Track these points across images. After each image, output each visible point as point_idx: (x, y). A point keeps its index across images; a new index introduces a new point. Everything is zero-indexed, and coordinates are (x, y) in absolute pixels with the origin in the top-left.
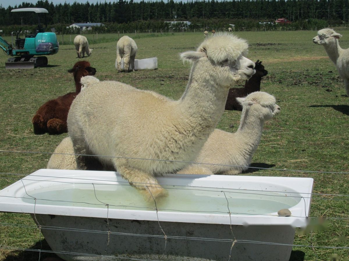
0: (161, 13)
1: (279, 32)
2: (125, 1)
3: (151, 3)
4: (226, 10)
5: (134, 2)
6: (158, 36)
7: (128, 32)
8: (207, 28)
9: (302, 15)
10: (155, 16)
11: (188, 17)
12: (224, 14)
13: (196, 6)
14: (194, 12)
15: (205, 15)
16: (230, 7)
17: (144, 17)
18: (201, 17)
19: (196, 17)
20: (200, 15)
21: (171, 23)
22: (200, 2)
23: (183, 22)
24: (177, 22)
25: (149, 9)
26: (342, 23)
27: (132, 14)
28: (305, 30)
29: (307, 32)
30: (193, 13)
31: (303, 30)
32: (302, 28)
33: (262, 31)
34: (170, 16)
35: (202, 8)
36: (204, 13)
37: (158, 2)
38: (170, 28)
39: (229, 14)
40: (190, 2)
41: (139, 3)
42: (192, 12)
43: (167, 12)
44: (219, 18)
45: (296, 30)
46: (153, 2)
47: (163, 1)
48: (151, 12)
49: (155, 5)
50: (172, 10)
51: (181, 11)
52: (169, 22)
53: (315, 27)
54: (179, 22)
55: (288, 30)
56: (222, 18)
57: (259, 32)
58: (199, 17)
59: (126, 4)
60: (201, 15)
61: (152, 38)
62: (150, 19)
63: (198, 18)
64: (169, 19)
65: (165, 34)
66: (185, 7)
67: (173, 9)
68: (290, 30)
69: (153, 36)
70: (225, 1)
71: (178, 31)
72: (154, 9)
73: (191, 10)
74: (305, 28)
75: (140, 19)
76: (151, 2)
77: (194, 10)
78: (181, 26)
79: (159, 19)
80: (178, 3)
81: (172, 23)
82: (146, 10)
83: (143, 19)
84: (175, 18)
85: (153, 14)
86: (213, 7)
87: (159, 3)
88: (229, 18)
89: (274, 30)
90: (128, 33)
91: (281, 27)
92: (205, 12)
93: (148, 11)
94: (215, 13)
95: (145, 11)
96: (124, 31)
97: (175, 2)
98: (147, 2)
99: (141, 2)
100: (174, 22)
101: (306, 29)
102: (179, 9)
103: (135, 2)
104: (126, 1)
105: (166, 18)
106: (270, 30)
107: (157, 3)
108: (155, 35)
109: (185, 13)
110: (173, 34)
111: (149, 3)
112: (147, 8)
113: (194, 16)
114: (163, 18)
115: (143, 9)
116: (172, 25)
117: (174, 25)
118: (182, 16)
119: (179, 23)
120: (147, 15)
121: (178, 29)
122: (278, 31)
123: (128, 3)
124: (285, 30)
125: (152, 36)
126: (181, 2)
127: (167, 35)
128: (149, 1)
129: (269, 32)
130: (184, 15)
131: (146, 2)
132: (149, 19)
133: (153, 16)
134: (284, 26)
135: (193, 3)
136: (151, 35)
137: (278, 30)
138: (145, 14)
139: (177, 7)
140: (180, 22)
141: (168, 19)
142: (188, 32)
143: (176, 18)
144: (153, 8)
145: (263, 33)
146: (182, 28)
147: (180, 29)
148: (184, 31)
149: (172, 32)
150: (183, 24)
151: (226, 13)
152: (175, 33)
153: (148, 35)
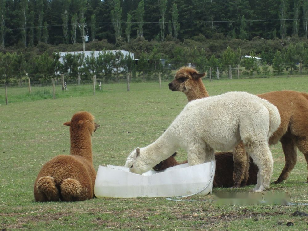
4: (229, 14)
6: (57, 96)
10: (20, 37)
16: (241, 4)
21: (83, 55)
23: (120, 54)
24: (101, 52)
34: (64, 35)
38: (82, 70)
39: (239, 24)
44: (207, 37)
52: (76, 53)
54: (107, 52)
61: (42, 103)
62: (6, 46)
63: (149, 40)
65: (75, 90)
71: (104, 79)
72: (17, 16)
81: (86, 56)
84: (84, 41)
86: (191, 7)
88: (238, 38)
94: (196, 24)
100: (92, 54)
102: (91, 14)
110: (98, 89)
116: (87, 61)
117: (91, 62)
118: (99, 34)
119: (105, 55)
125: (42, 97)
127: (82, 93)
133: (14, 37)
136: (38, 93)
139: (85, 9)
140: (111, 53)
143: (87, 40)
144: (14, 13)
146: (115, 69)
147: (109, 73)
148: (121, 78)
149: (95, 83)
150: (118, 58)
151: (231, 22)
152: (104, 86)
153: (28, 95)
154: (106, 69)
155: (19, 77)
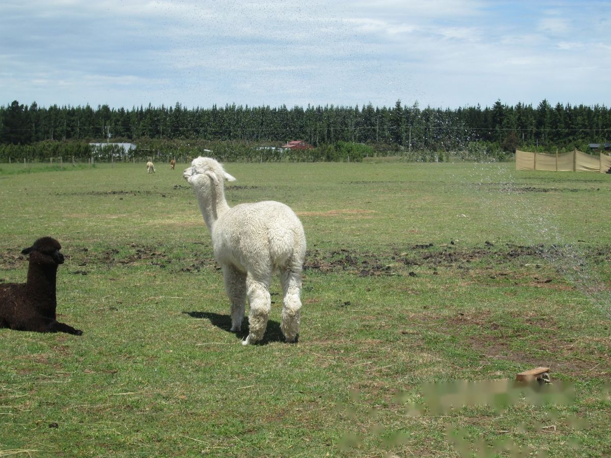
0: (86, 127)
1: (282, 165)
2: (22, 106)
3: (69, 110)
4: (200, 125)
5: (38, 107)
6: (65, 169)
7: (19, 160)
8: (159, 156)
9: (332, 136)
10: (75, 133)
11: (134, 136)
12: (198, 132)
13: (148, 116)
14: (144, 128)
15: (163, 134)
16: (207, 119)
17: (56, 134)
18: (157, 136)
19: (148, 136)
20: (155, 133)
22: (156, 109)
23: (117, 145)
24: (106, 144)
25: (65, 121)
26: (397, 150)
27: (34, 129)
28: (330, 161)
29: (332, 164)
30: (143, 130)
31: (325, 161)
32: (324, 158)
33: (256, 162)
34: (102, 133)
35: (158, 120)
36: (163, 129)
37: (81, 108)
38: (94, 154)
39: (205, 131)
40: (138, 110)
41: (48, 109)
42: (140, 127)
43: (97, 127)
44: (187, 138)
45: (314, 161)
46: (73, 109)
47: (90, 107)
48: (68, 125)
49: (76, 113)
50: (105, 123)
51: (122, 126)
53: (347, 157)
55: (301, 162)
56: (193, 139)
57: (250, 165)
58: (152, 136)
59: (24, 110)
60: (158, 132)
62: (66, 138)
63: (152, 138)
64: (99, 139)
65: (80, 166)
66: (128, 118)
67: (107, 123)
68: (304, 161)
69: (57, 169)
70: (199, 109)
71: (107, 160)
72: (73, 121)
73: (139, 123)
74: (329, 159)
75: (48, 138)
76: (69, 107)
77: (146, 125)
78: (113, 152)
79: (82, 138)
80: (117, 111)
82: (60, 123)
83: (54, 139)
84: (108, 137)
85: (73, 130)
86: (178, 119)
87: (83, 109)
88: (205, 139)
89: (276, 161)
90: (18, 162)
91: (288, 157)
92: (165, 128)
93: (63, 123)
94: (180, 130)
95: (58, 123)
96: (12, 159)
97: (111, 109)
98: (61, 108)
99: (51, 109)
101: (332, 159)
102: (118, 121)
103: (40, 108)
104: (25, 106)
105: (95, 137)
106: (270, 161)
107: (79, 109)
108: (60, 167)
109: (128, 130)
110: (94, 166)
111: (65, 110)
112: (62, 118)
113: (143, 134)
114: (90, 137)
115: (54, 119)
116: (97, 150)
117: (100, 150)
118: (123, 133)
119: (109, 147)
120: (62, 132)
121: (107, 156)
122: (283, 162)
123: (29, 108)
124: (295, 161)
125: (55, 170)
126: (123, 109)
127: (83, 168)
128: (65, 107)
129: (267, 164)
130: (126, 133)
131: (59, 108)
132: (64, 138)
133: (72, 133)
134: (296, 155)
135: (144, 111)
136: (53, 167)
137: (283, 160)
138: (57, 129)
139: (114, 118)
140: (112, 145)
141: (97, 138)
142: (125, 162)
143: (110, 136)
144: (72, 119)
145: (257, 165)
146: (114, 155)
147: (110, 157)
148: (117, 160)
149: (93, 162)
150: (116, 148)
151: (202, 129)
152: (98, 165)
153: (47, 168)
154: (108, 155)
155: (56, 157)
